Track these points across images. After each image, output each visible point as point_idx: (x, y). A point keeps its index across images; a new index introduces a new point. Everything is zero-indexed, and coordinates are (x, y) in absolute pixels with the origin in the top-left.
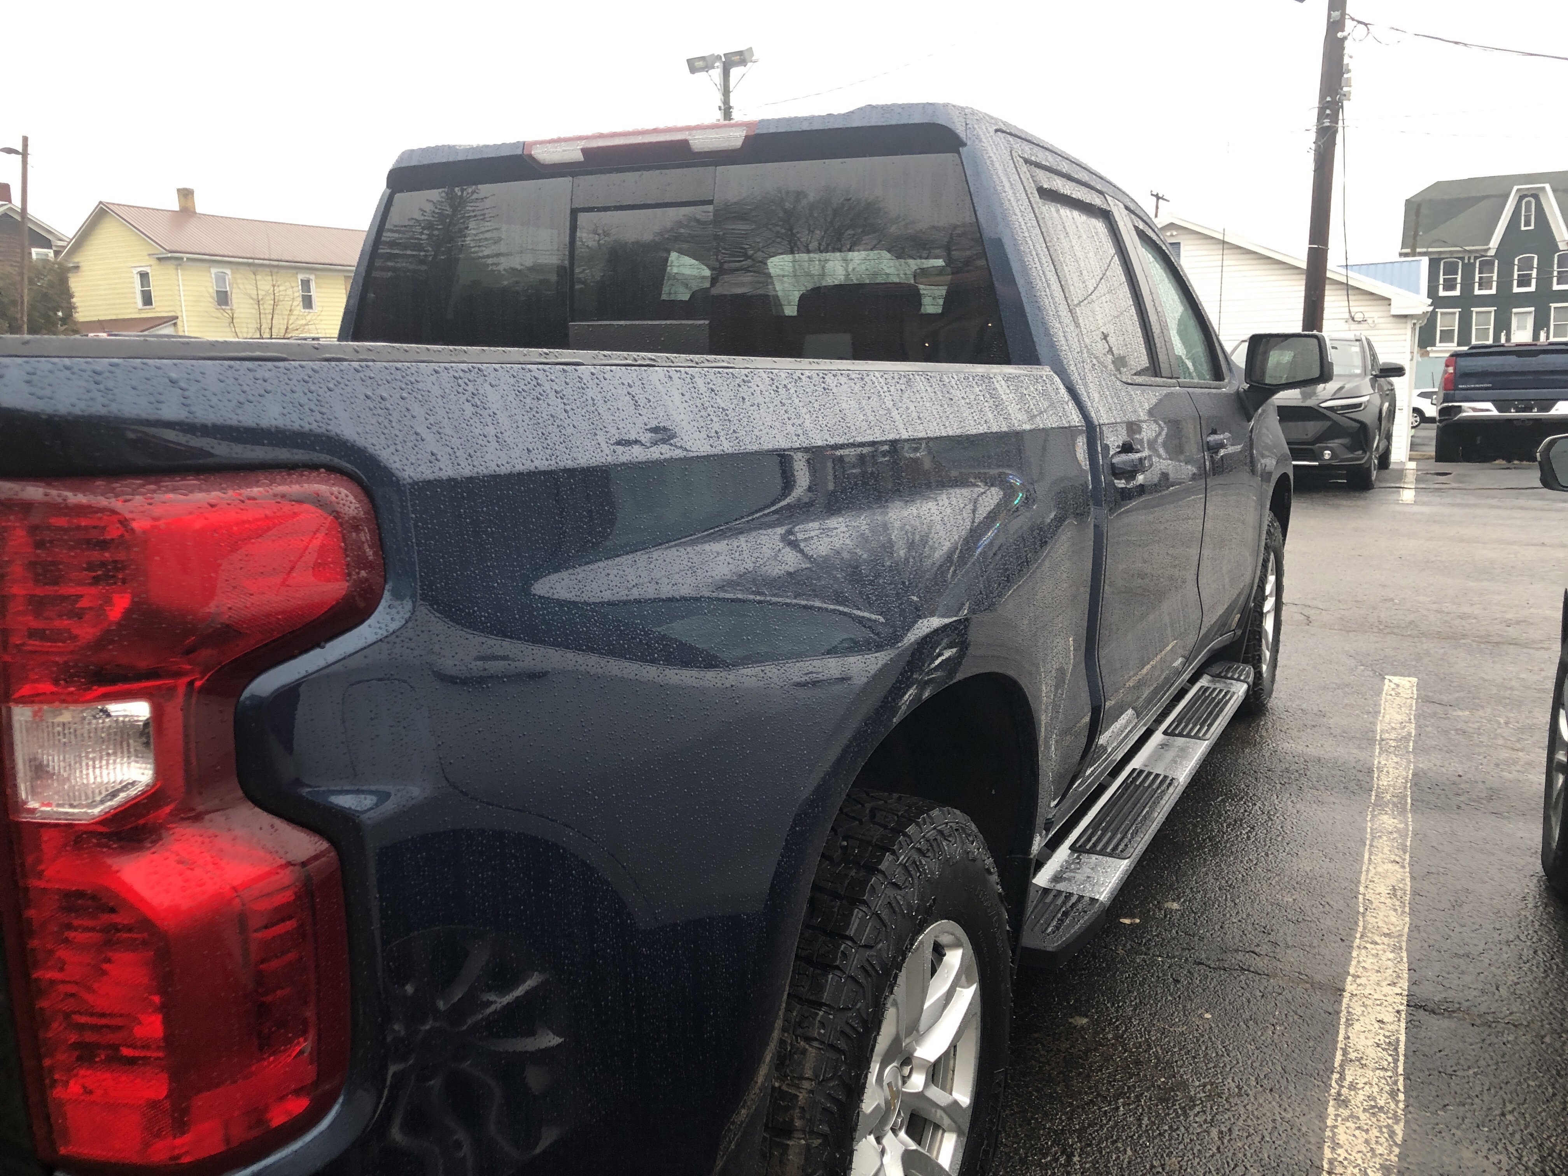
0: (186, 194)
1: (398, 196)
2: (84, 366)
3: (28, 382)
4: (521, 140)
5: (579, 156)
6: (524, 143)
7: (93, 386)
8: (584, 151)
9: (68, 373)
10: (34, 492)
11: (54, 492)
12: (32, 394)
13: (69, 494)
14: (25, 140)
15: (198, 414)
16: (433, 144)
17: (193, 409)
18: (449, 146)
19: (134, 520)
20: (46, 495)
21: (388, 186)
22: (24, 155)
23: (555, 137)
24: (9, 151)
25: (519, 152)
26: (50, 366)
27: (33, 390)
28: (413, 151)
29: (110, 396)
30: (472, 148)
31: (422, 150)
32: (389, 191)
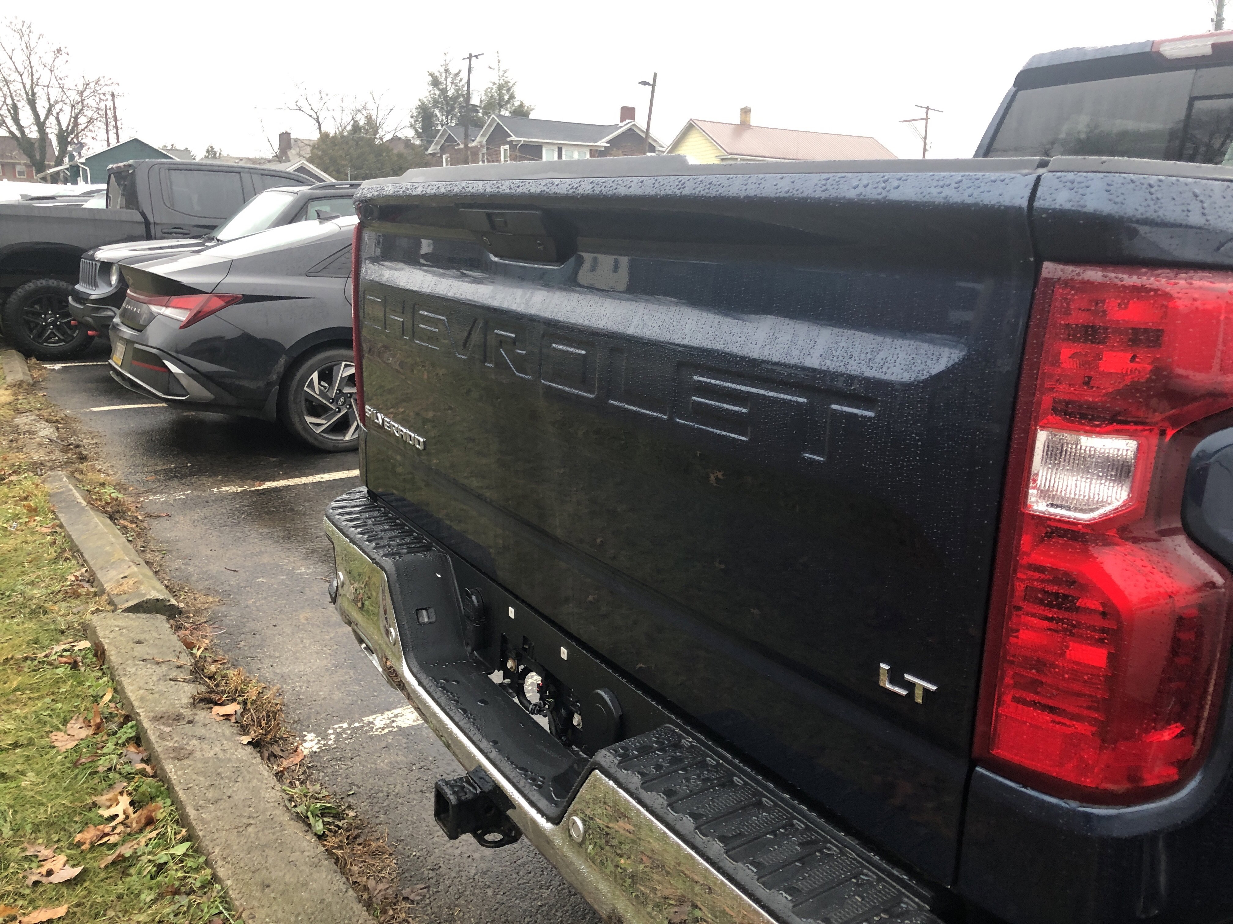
0: (746, 111)
1: (1020, 93)
2: (1143, 181)
3: (1107, 191)
4: (1151, 39)
5: (1208, 51)
6: (1153, 42)
7: (1149, 196)
8: (1214, 46)
9: (1132, 185)
10: (1094, 275)
11: (1112, 275)
12: (1110, 200)
13: (1125, 276)
14: (655, 75)
15: (1211, 222)
16: (1063, 48)
17: (1209, 218)
18: (1079, 49)
19: (1180, 299)
20: (1104, 276)
21: (1014, 85)
22: (654, 86)
23: (1179, 36)
24: (645, 83)
25: (1148, 49)
26: (1123, 181)
27: (1111, 197)
28: (1043, 54)
29: (1159, 205)
30: (1101, 49)
31: (1052, 53)
32: (1014, 89)
